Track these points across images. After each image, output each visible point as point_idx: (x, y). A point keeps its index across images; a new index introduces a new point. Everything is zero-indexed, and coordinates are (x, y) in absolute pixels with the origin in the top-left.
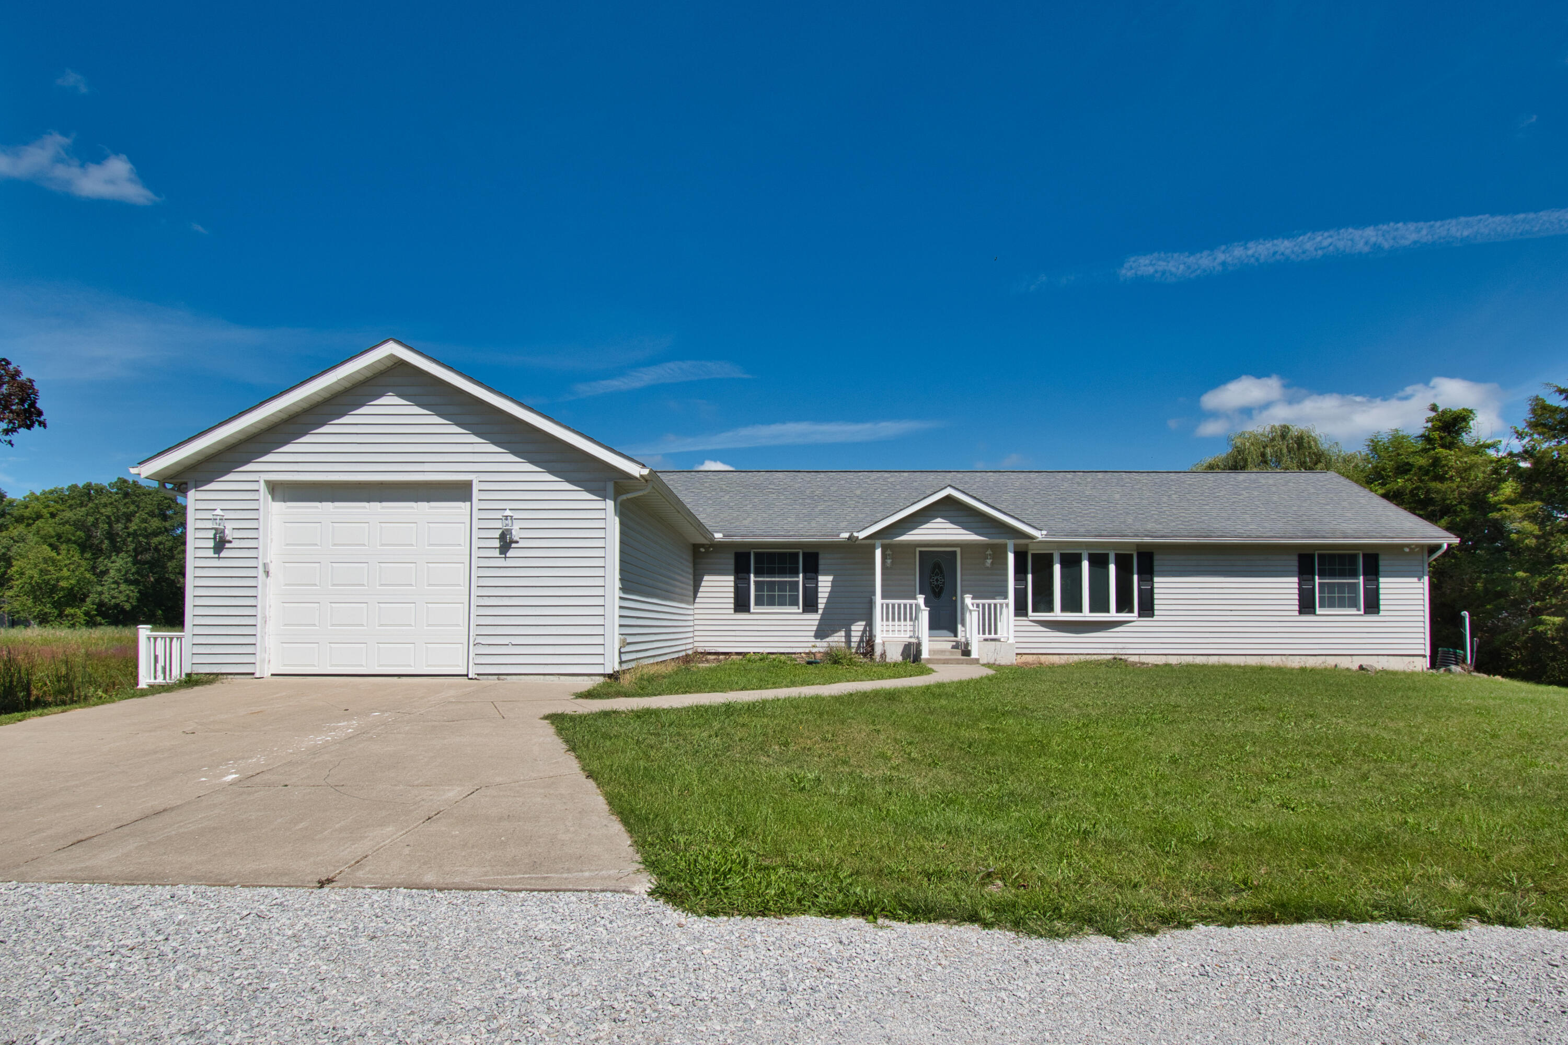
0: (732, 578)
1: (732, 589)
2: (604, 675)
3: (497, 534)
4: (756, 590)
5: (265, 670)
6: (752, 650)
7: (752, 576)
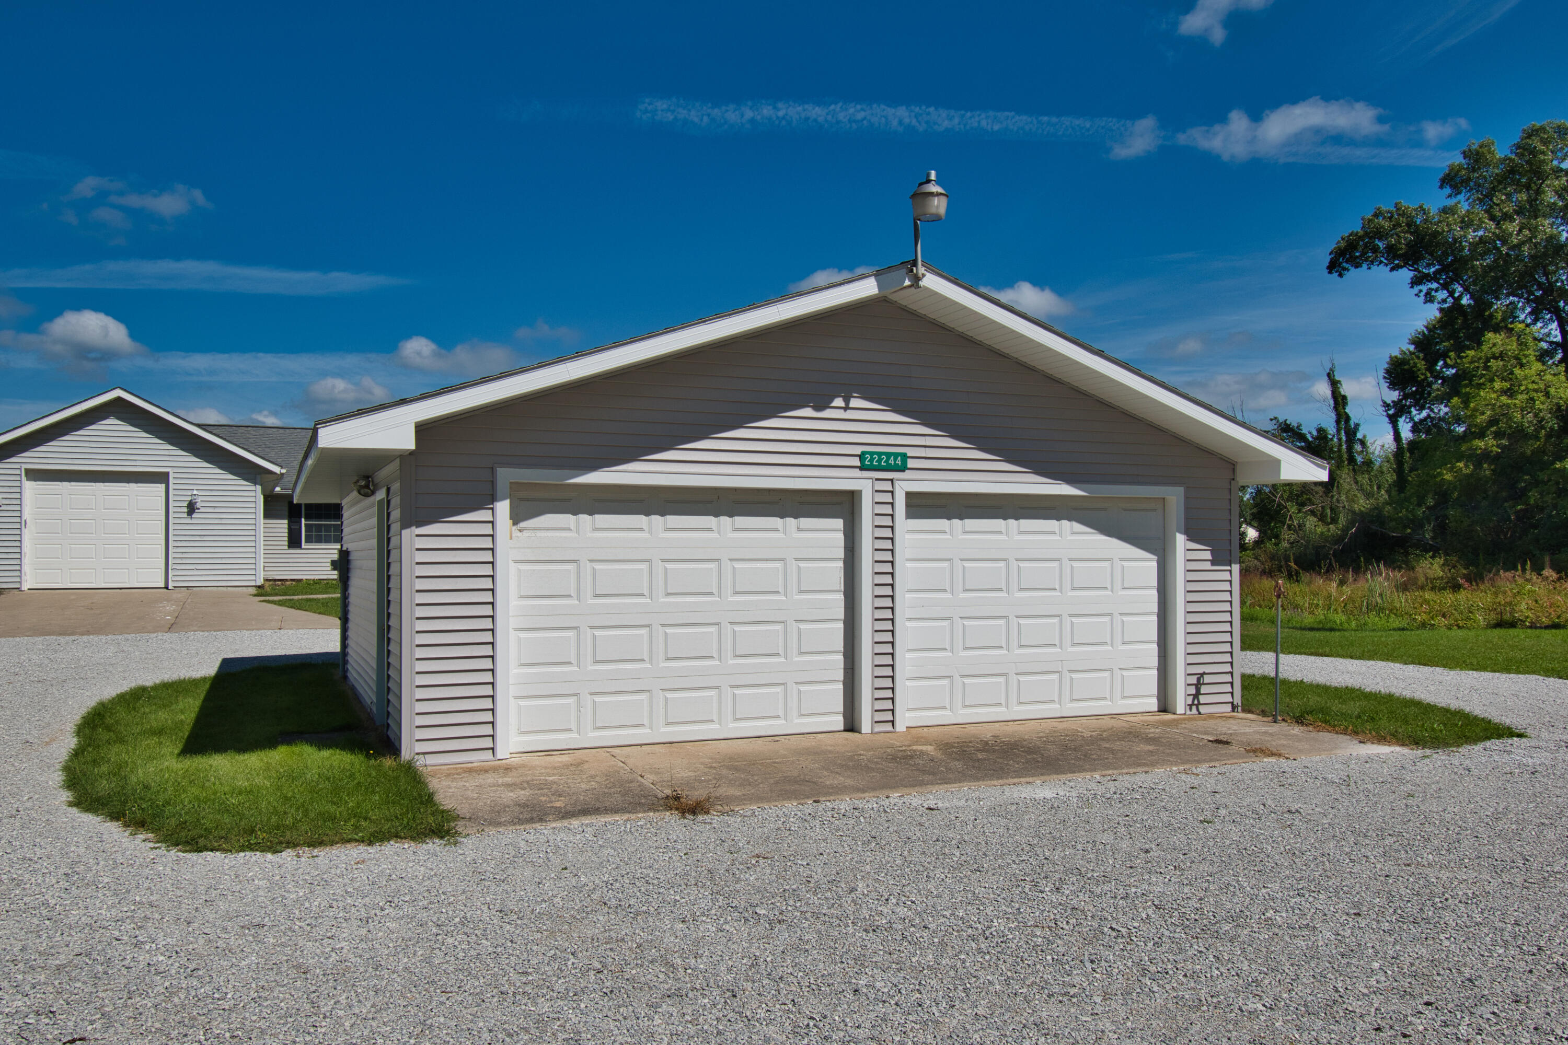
0: (286, 521)
1: (287, 530)
2: (255, 586)
3: (186, 504)
4: (306, 531)
5: (25, 587)
6: (304, 577)
7: (303, 520)
